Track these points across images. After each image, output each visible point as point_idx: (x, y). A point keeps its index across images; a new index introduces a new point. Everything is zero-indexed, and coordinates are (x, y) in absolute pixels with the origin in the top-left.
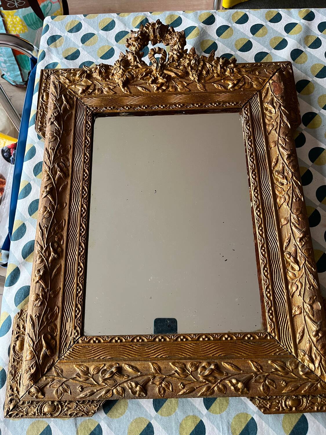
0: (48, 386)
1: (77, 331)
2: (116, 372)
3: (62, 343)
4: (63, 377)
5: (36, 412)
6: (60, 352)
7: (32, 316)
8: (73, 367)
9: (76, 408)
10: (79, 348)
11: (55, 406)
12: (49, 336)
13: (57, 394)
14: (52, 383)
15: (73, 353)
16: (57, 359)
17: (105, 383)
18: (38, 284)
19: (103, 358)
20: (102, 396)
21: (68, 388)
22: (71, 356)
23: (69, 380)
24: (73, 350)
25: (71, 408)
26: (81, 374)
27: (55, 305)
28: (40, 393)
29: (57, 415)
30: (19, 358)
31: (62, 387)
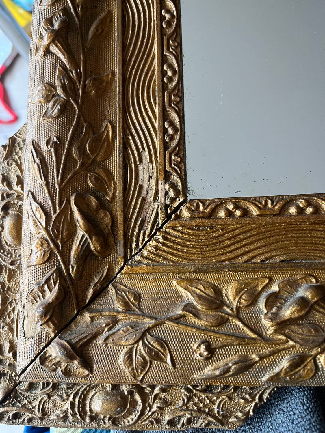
0: (100, 341)
1: (173, 186)
2: (316, 302)
3: (131, 221)
4: (144, 315)
5: (70, 412)
6: (127, 245)
7: (38, 145)
8: (171, 286)
9: (188, 402)
10: (183, 233)
11: (124, 398)
12: (93, 201)
13: (131, 364)
14: (111, 332)
15: (168, 246)
16: (119, 262)
17: (284, 334)
18: (48, 57)
19: (262, 261)
20: (278, 374)
21: (162, 346)
22: (160, 256)
23: (162, 324)
24: (165, 238)
25: (171, 404)
26: (199, 307)
27: (103, 117)
28: (76, 362)
29: (132, 422)
30: (12, 263)
31: (144, 344)
